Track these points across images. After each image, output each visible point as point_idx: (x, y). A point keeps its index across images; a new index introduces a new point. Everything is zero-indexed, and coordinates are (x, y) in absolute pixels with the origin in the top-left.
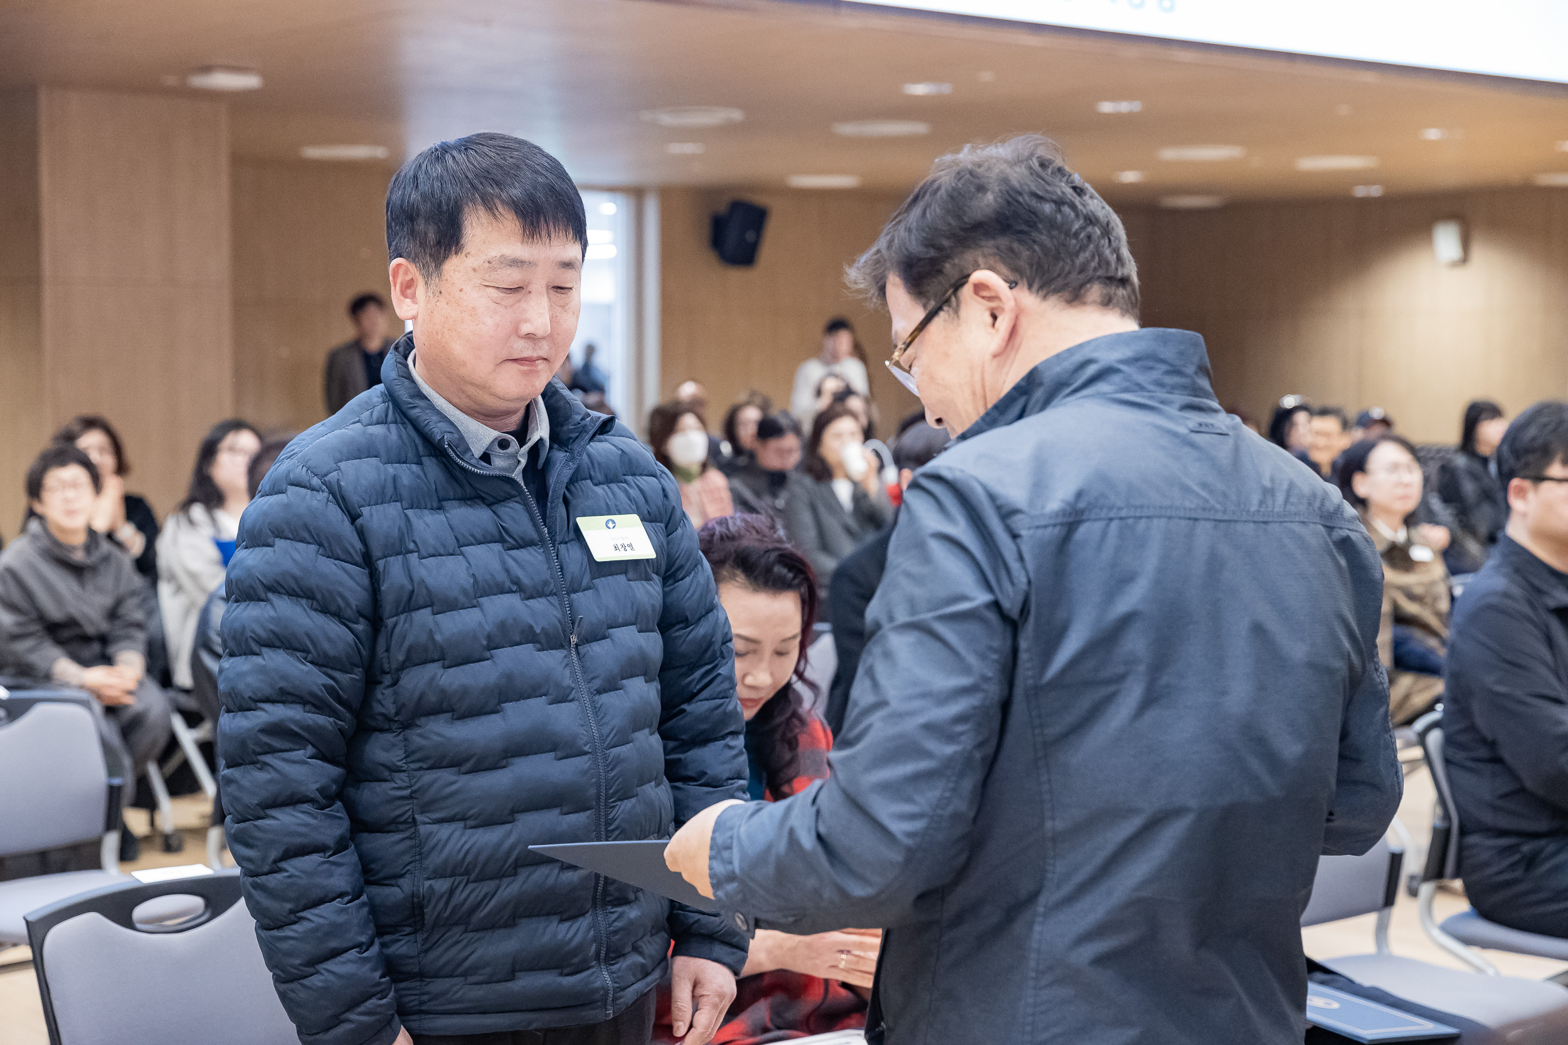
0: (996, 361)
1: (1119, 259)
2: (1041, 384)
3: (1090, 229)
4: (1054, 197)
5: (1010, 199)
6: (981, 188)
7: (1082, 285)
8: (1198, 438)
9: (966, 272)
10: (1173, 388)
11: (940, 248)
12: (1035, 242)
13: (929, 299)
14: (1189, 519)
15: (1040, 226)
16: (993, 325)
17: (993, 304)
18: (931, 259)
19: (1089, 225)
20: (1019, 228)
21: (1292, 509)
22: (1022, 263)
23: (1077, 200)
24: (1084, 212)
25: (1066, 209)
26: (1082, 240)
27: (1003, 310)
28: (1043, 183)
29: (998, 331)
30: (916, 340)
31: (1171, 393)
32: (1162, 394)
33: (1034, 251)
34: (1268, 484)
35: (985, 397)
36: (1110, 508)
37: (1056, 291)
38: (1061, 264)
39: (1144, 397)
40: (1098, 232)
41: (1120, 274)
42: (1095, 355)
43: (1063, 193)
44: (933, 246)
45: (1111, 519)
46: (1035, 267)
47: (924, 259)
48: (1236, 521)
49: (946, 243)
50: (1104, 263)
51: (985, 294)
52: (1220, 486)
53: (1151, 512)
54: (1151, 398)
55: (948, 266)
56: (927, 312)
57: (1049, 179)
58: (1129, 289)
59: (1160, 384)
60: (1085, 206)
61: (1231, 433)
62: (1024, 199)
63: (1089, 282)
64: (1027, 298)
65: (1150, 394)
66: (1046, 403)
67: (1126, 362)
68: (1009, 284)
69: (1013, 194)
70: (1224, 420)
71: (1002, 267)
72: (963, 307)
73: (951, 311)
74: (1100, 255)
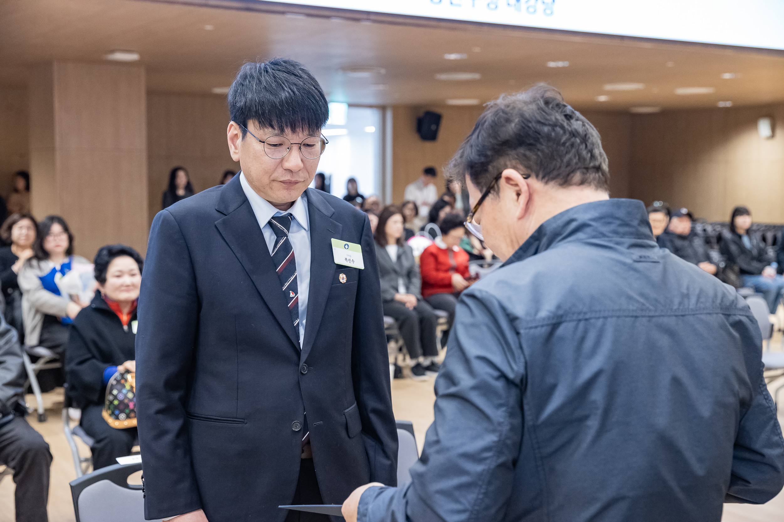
0: (520, 221)
1: (593, 157)
2: (545, 235)
3: (573, 139)
4: (551, 123)
5: (524, 126)
6: (508, 120)
7: (568, 175)
9: (501, 170)
10: (624, 235)
11: (486, 156)
12: (538, 150)
13: (483, 187)
14: (632, 316)
15: (541, 140)
16: (518, 201)
17: (517, 188)
18: (482, 163)
19: (572, 137)
20: (528, 142)
21: (702, 305)
22: (531, 163)
23: (565, 124)
24: (570, 129)
25: (558, 129)
26: (568, 147)
27: (522, 192)
28: (544, 114)
29: (519, 204)
31: (622, 237)
32: (616, 239)
33: (538, 156)
34: (685, 291)
35: (518, 243)
36: (579, 313)
37: (553, 179)
38: (554, 163)
39: (605, 241)
40: (579, 141)
41: (592, 165)
42: (575, 216)
43: (556, 119)
44: (483, 155)
45: (580, 320)
46: (539, 165)
47: (478, 163)
48: (663, 316)
49: (489, 153)
50: (581, 159)
51: (512, 182)
52: (653, 294)
53: (606, 314)
54: (610, 241)
55: (490, 167)
56: (482, 194)
58: (600, 174)
59: (616, 233)
60: (570, 126)
61: (661, 261)
62: (533, 125)
63: (573, 171)
64: (536, 184)
65: (610, 239)
66: (548, 246)
67: (595, 220)
68: (524, 176)
69: (526, 122)
70: (657, 253)
71: (521, 167)
72: (501, 190)
73: (495, 193)
74: (579, 155)
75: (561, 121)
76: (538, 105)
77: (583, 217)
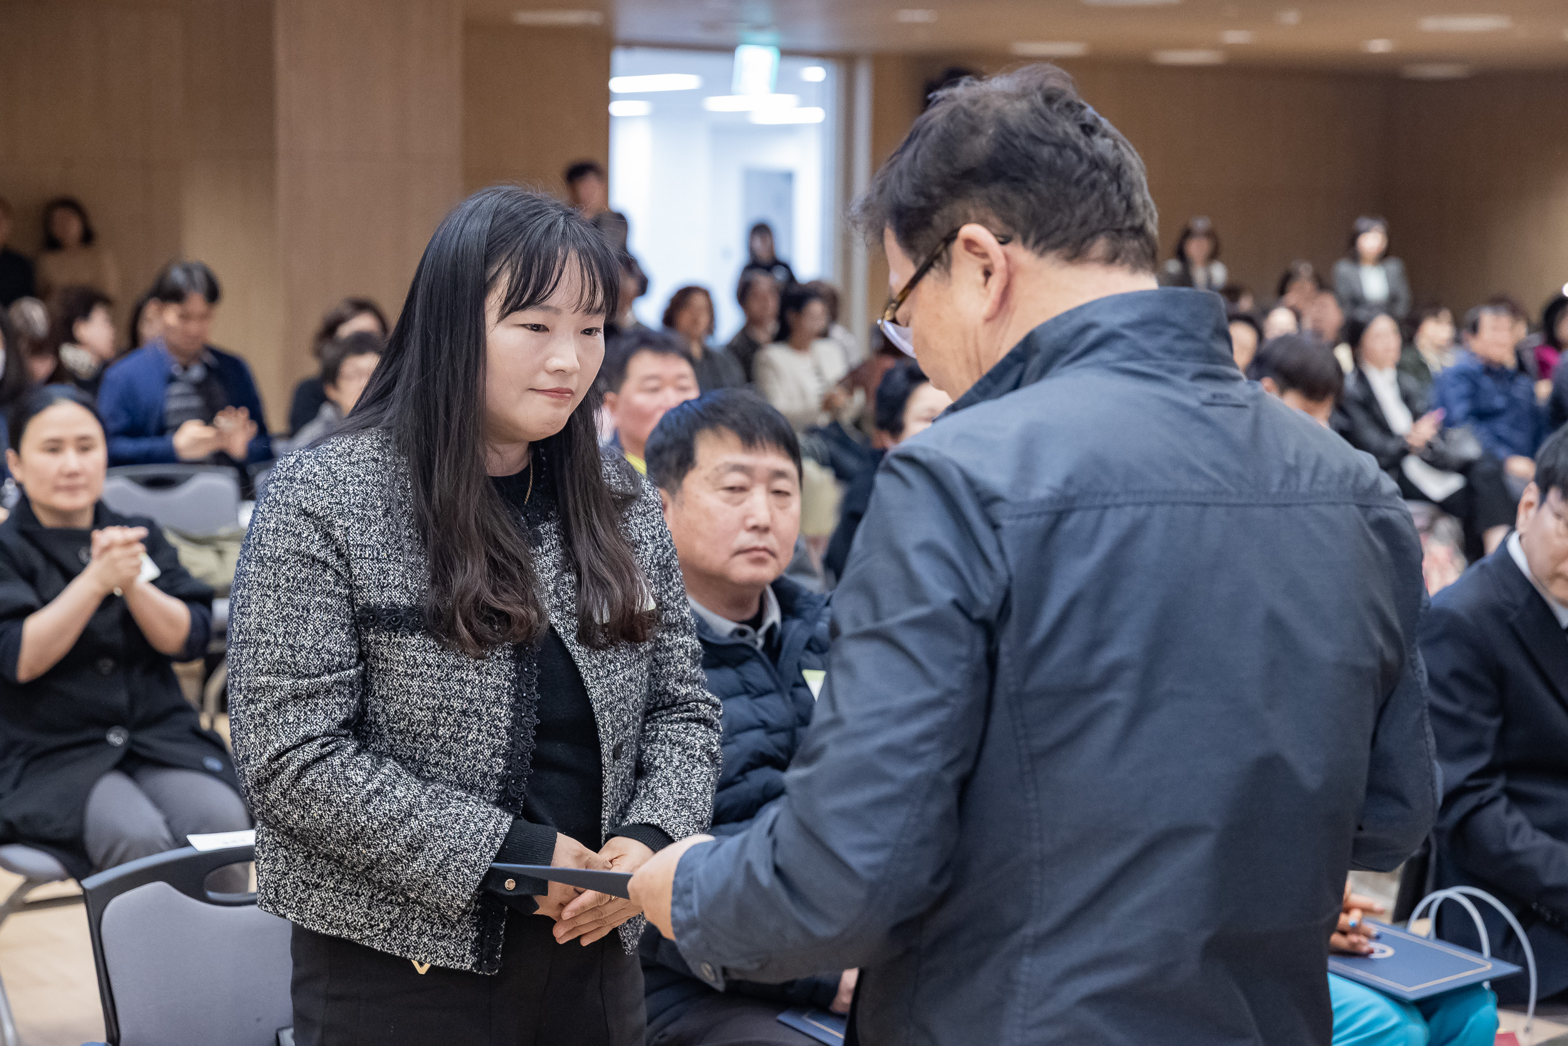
0: (989, 325)
1: (1130, 208)
2: (1037, 351)
3: (1095, 174)
4: (1055, 140)
5: (1004, 142)
6: (975, 130)
7: (1083, 240)
8: (1210, 412)
9: (956, 225)
10: (1184, 355)
11: (930, 197)
12: (1030, 190)
13: (919, 253)
14: (1198, 504)
15: (1037, 173)
16: (986, 283)
17: (985, 262)
18: (921, 209)
19: (1093, 170)
20: (1011, 174)
21: (1320, 488)
22: (1016, 215)
23: (1082, 143)
24: (1090, 153)
25: (1069, 153)
26: (1085, 188)
27: (994, 268)
28: (1042, 121)
29: (989, 291)
30: (908, 298)
31: (1181, 360)
32: (1171, 362)
33: (1029, 202)
34: (1291, 461)
35: (979, 365)
36: (1105, 494)
37: (1055, 247)
38: (1058, 216)
39: (1149, 365)
41: (1128, 223)
42: (1096, 319)
43: (1066, 133)
44: (923, 194)
45: (1106, 507)
46: (1030, 219)
48: (1252, 505)
49: (936, 191)
50: (1108, 212)
51: (977, 250)
52: (1234, 466)
53: (1153, 497)
54: (1160, 366)
55: (937, 219)
56: (918, 268)
57: (1052, 117)
58: (1142, 241)
59: (1169, 351)
60: (1091, 148)
61: (1250, 404)
62: (1021, 142)
63: (1093, 235)
64: (1022, 255)
65: (1160, 361)
66: (1043, 372)
67: (1131, 326)
68: (1001, 239)
69: (1008, 137)
70: (1242, 389)
71: (994, 220)
72: (955, 263)
73: (942, 268)
74: (1105, 205)
75: (1074, 138)
76: (1032, 102)
77: (1111, 321)
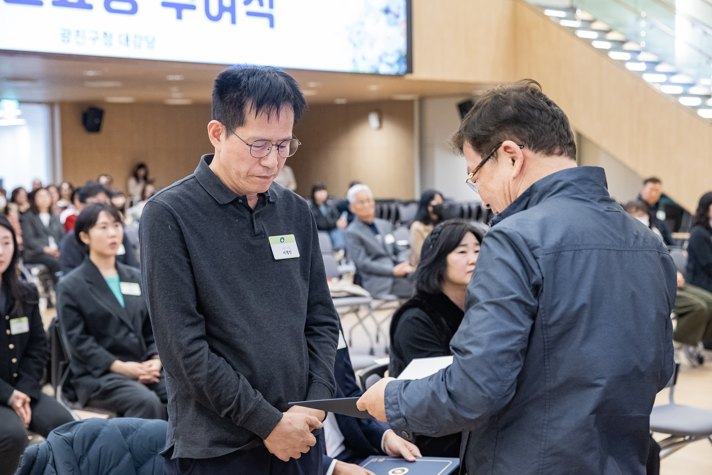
0: (515, 180)
1: (568, 135)
2: (536, 191)
3: (555, 121)
4: (539, 107)
5: (519, 109)
6: (507, 104)
7: (552, 147)
8: (608, 214)
9: (500, 141)
10: (595, 192)
11: (489, 131)
12: (531, 127)
13: (484, 153)
14: (607, 249)
15: (533, 121)
16: (513, 164)
17: (512, 155)
18: (485, 136)
19: (554, 119)
20: (523, 121)
22: (525, 137)
23: (548, 108)
24: (551, 112)
25: (544, 113)
26: (551, 126)
27: (517, 158)
29: (515, 167)
30: (478, 171)
31: (594, 194)
32: (591, 195)
33: (530, 132)
34: (636, 234)
35: (510, 196)
36: (575, 246)
37: (541, 149)
38: (543, 137)
39: (584, 196)
40: (559, 122)
42: (561, 178)
43: (542, 104)
44: (486, 130)
45: (576, 250)
46: (531, 138)
47: (481, 136)
49: (491, 128)
50: (561, 136)
51: (509, 151)
52: (619, 236)
53: (592, 247)
54: (587, 196)
55: (492, 139)
56: (483, 159)
57: (536, 99)
58: (572, 148)
59: (590, 190)
62: (526, 108)
63: (555, 145)
64: (529, 152)
65: (586, 195)
66: (539, 201)
67: (575, 181)
68: (520, 147)
71: (517, 140)
72: (499, 156)
73: (494, 158)
74: (559, 132)
75: (545, 107)
76: (527, 93)
77: (566, 179)
